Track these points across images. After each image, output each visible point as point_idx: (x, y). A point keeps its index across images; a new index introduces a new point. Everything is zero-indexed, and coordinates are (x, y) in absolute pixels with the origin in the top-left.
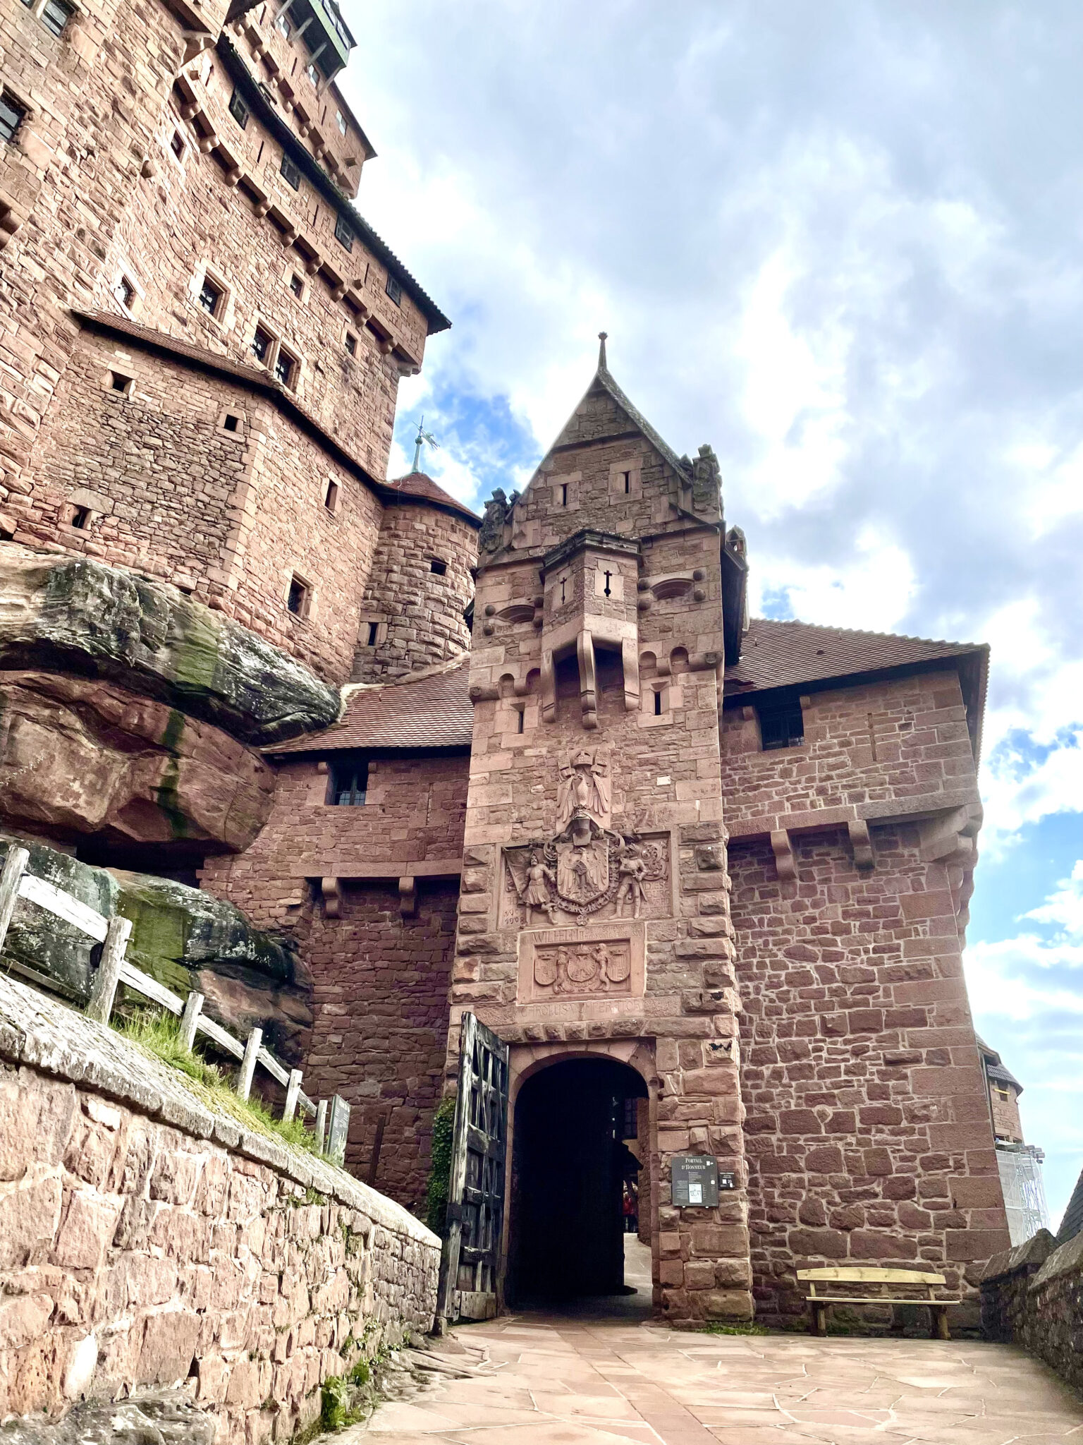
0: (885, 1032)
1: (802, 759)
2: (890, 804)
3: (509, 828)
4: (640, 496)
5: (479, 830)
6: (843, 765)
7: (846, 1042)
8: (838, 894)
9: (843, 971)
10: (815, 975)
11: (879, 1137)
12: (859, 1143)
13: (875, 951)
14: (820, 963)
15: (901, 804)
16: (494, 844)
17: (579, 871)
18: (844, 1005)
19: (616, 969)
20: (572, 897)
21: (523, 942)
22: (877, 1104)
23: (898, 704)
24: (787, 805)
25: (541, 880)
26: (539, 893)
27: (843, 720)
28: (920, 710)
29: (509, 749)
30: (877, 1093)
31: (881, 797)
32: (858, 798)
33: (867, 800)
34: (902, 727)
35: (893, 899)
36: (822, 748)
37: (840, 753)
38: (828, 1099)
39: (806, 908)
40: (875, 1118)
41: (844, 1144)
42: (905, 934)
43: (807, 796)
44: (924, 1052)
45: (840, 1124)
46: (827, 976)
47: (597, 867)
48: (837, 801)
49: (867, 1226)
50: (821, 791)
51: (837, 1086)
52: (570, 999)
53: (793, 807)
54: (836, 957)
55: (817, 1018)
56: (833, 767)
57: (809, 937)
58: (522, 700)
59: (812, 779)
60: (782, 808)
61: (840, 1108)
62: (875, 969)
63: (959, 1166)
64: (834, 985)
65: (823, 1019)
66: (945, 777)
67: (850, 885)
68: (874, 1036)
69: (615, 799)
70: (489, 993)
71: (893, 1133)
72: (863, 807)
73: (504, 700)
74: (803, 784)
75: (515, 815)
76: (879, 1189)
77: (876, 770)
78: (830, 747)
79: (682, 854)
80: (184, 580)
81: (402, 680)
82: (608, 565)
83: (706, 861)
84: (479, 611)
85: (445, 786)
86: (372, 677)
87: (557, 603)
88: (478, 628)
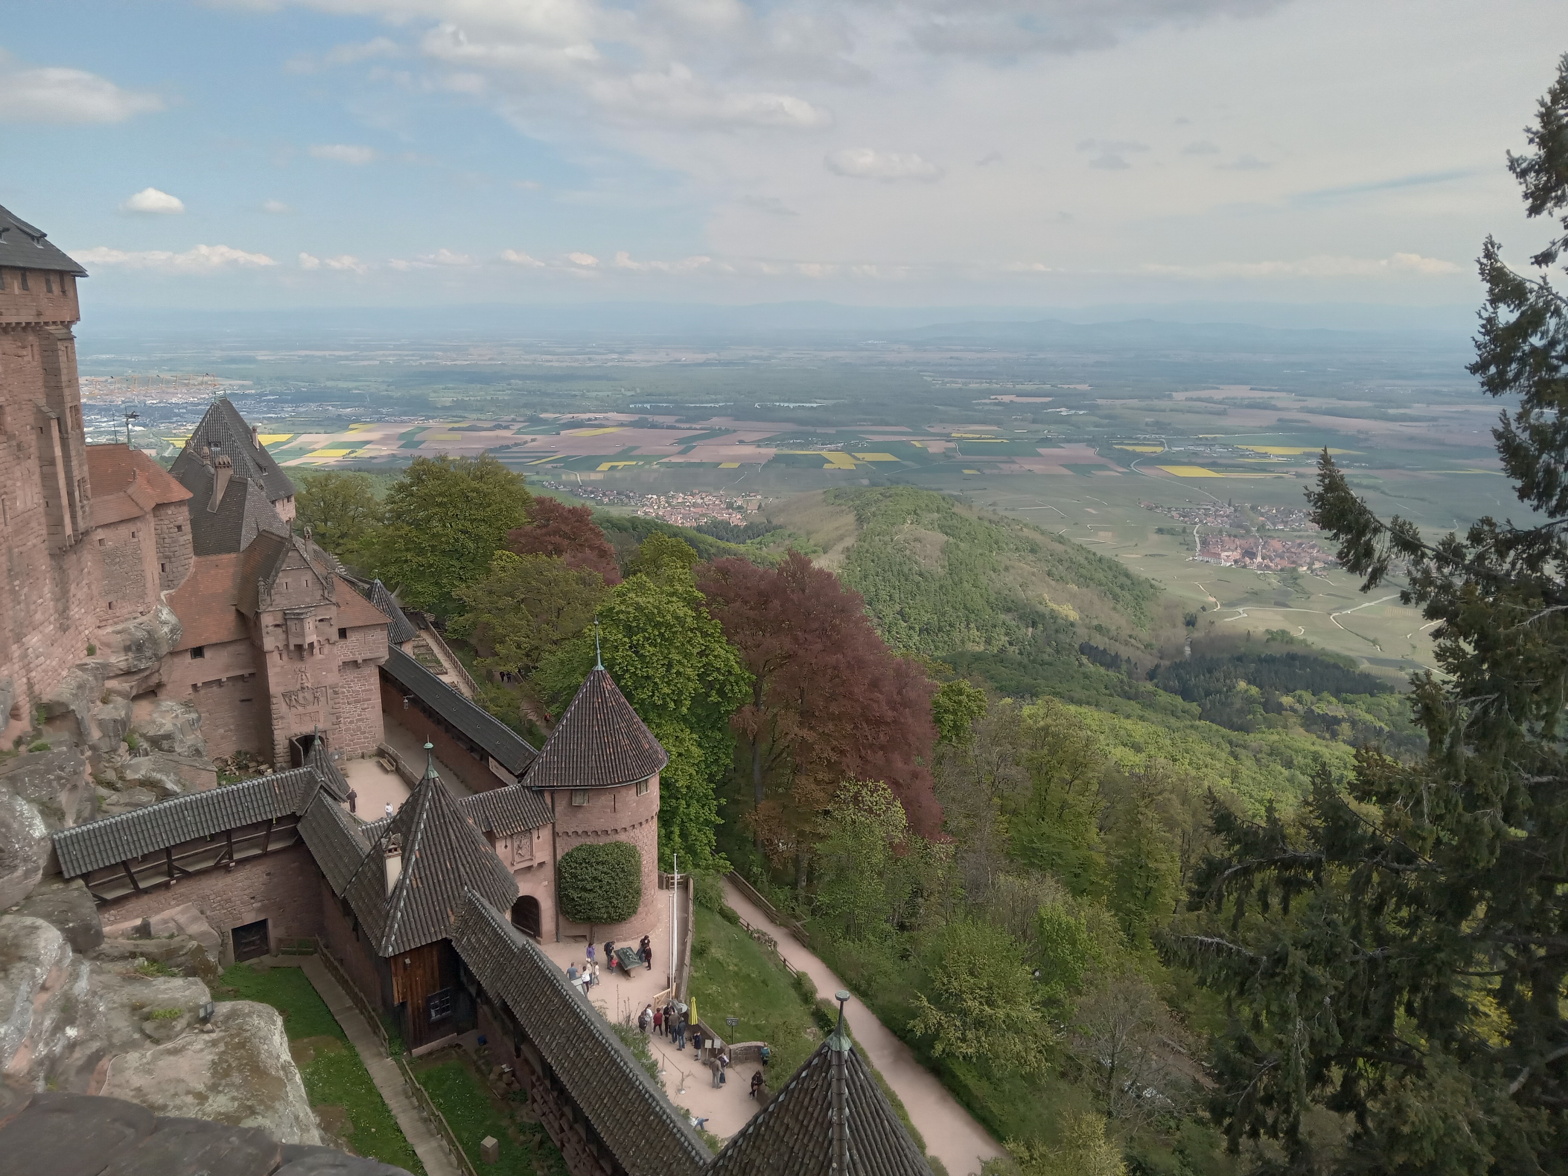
0: (362, 703)
1: (346, 644)
2: (368, 656)
3: (283, 688)
4: (311, 589)
5: (274, 688)
6: (356, 646)
7: (352, 706)
8: (352, 673)
9: (352, 691)
10: (345, 692)
11: (359, 724)
12: (355, 726)
13: (360, 685)
14: (347, 689)
15: (370, 656)
16: (279, 692)
17: (304, 698)
18: (352, 698)
19: (315, 718)
20: (303, 703)
21: (291, 715)
22: (359, 718)
23: (370, 631)
24: (342, 655)
25: (294, 700)
26: (294, 703)
27: (357, 634)
28: (377, 632)
29: (279, 666)
30: (359, 715)
31: (366, 654)
32: (360, 654)
33: (362, 655)
34: (372, 637)
35: (365, 674)
36: (351, 641)
37: (356, 643)
38: (348, 718)
39: (343, 676)
41: (352, 726)
42: (368, 681)
43: (347, 653)
44: (370, 706)
46: (348, 692)
47: (309, 696)
48: (355, 655)
49: (356, 740)
50: (351, 652)
51: (350, 715)
52: (305, 725)
53: (344, 656)
54: (351, 687)
55: (345, 701)
56: (354, 646)
57: (344, 683)
58: (281, 652)
59: (349, 649)
60: (340, 657)
61: (351, 719)
62: (360, 689)
63: (376, 727)
64: (350, 694)
65: (347, 701)
66: (382, 649)
67: (355, 671)
68: (359, 704)
69: (311, 679)
70: (284, 727)
71: (362, 723)
72: (361, 657)
73: (275, 652)
74: (346, 650)
75: (284, 684)
76: (358, 734)
77: (365, 647)
78: (353, 641)
79: (330, 691)
80: (141, 609)
81: (180, 586)
82: (309, 620)
83: (336, 693)
84: (263, 625)
85: (231, 649)
86: (169, 587)
87: (294, 630)
88: (264, 631)
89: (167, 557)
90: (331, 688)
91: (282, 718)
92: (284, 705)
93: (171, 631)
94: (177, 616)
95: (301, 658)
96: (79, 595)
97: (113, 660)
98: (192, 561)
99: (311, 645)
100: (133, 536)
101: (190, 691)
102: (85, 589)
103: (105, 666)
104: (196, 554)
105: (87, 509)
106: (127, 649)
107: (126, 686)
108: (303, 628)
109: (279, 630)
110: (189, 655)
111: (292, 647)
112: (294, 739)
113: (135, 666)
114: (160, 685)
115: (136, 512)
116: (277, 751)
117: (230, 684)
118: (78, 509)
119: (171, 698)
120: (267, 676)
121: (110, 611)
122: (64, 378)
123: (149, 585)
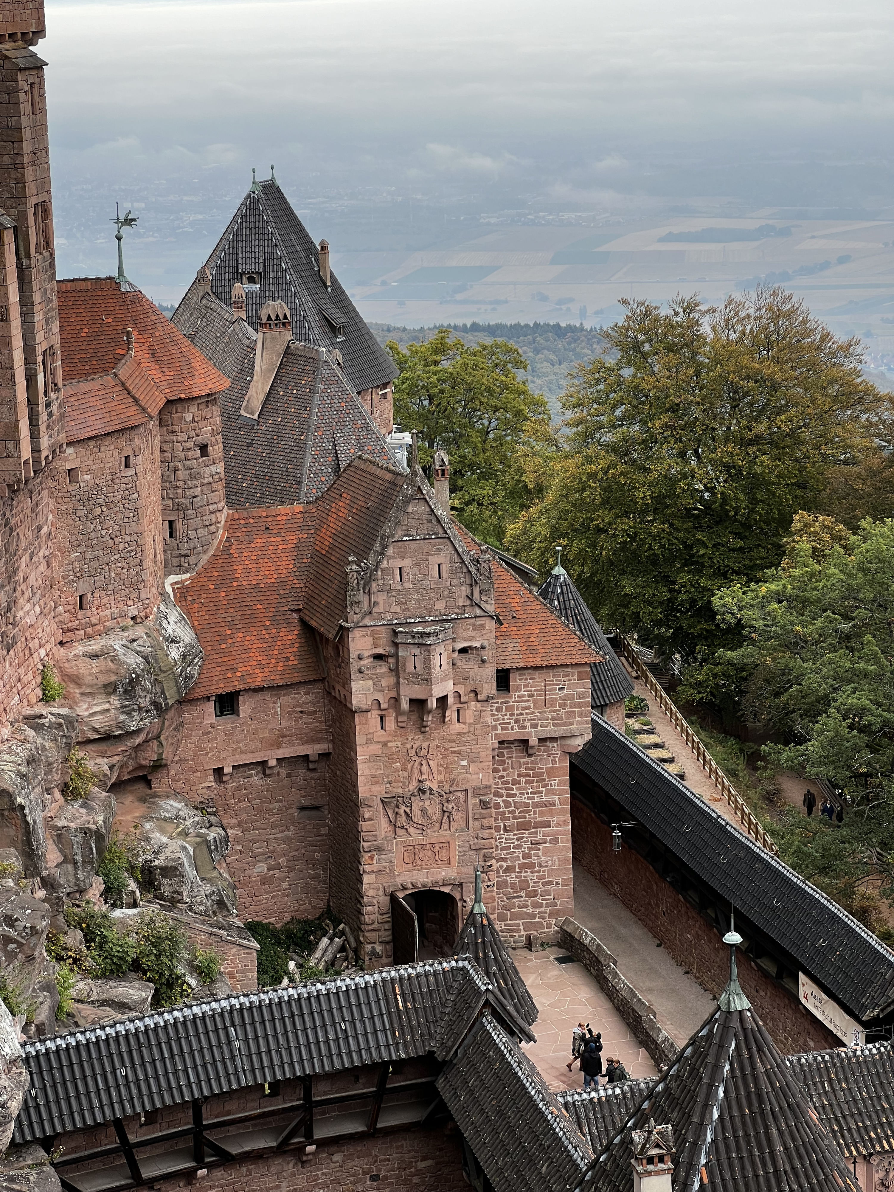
0: (533, 830)
1: (508, 702)
2: (550, 731)
3: (383, 787)
4: (448, 584)
5: (367, 787)
6: (529, 708)
7: (514, 835)
8: (516, 765)
9: (515, 803)
10: (502, 804)
11: (525, 874)
12: (517, 877)
13: (531, 793)
14: (504, 798)
15: (555, 731)
16: (376, 796)
17: (423, 811)
18: (514, 818)
19: (443, 854)
20: (420, 822)
21: (397, 845)
22: (525, 861)
23: (559, 676)
24: (499, 727)
25: (403, 815)
26: (403, 820)
27: (531, 681)
28: (570, 680)
29: (378, 742)
30: (526, 856)
31: (547, 727)
32: (535, 726)
33: (539, 728)
34: (561, 689)
35: (542, 768)
36: (519, 697)
37: (528, 701)
38: (505, 860)
39: (499, 771)
40: (522, 866)
41: (511, 878)
42: (546, 786)
43: (509, 723)
44: (548, 838)
45: (509, 870)
46: (507, 804)
47: (432, 808)
48: (524, 727)
49: (517, 908)
50: (517, 721)
51: (508, 854)
52: (422, 869)
53: (502, 729)
54: (514, 796)
55: (501, 824)
56: (524, 709)
57: (500, 786)
58: (383, 712)
59: (512, 715)
60: (496, 729)
61: (509, 863)
62: (530, 802)
63: (557, 884)
64: (511, 809)
65: (505, 825)
66: (578, 719)
67: (522, 761)
68: (527, 832)
69: (439, 773)
70: (382, 869)
71: (532, 872)
72: (537, 732)
73: (373, 712)
74: (508, 717)
75: (386, 780)
76: (523, 895)
77: (545, 712)
78: (523, 696)
79: (473, 801)
80: (133, 611)
81: (199, 568)
82: (440, 649)
83: (485, 805)
84: (353, 655)
85: (288, 700)
86: (180, 569)
87: (410, 668)
88: (354, 666)
89: (180, 507)
90: (475, 795)
91: (380, 850)
92: (384, 823)
93: (184, 656)
94: (193, 628)
95: (421, 727)
96: (31, 580)
97: (83, 710)
98: (222, 517)
99: (442, 701)
100: (127, 466)
101: (210, 781)
102: (42, 568)
103: (71, 722)
104: (230, 504)
105: (55, 408)
106: (110, 689)
107: (103, 764)
108: (427, 664)
109: (382, 669)
110: (211, 707)
111: (405, 705)
112: (401, 895)
113: (120, 725)
114: (159, 766)
115: (133, 415)
116: (366, 918)
117: (283, 772)
118: (42, 408)
119: (176, 794)
120: (353, 762)
121: (80, 614)
122: (27, 147)
123: (148, 563)
